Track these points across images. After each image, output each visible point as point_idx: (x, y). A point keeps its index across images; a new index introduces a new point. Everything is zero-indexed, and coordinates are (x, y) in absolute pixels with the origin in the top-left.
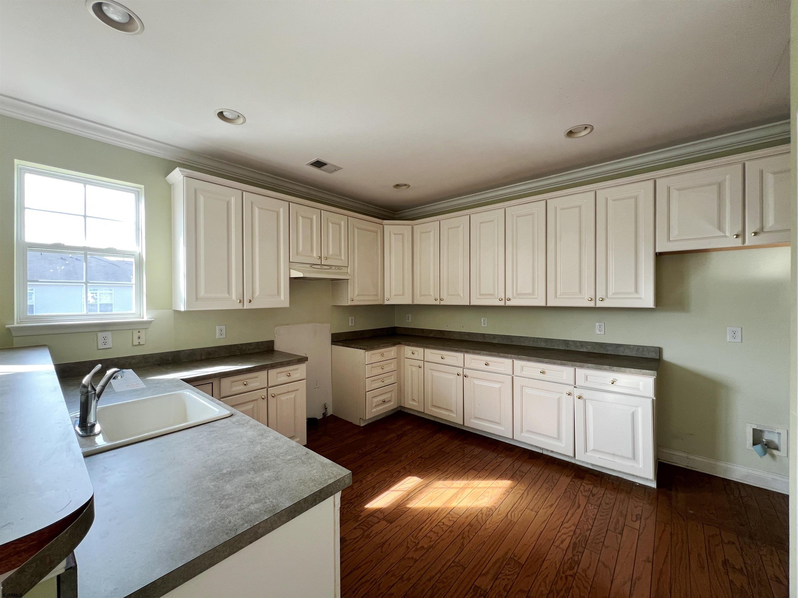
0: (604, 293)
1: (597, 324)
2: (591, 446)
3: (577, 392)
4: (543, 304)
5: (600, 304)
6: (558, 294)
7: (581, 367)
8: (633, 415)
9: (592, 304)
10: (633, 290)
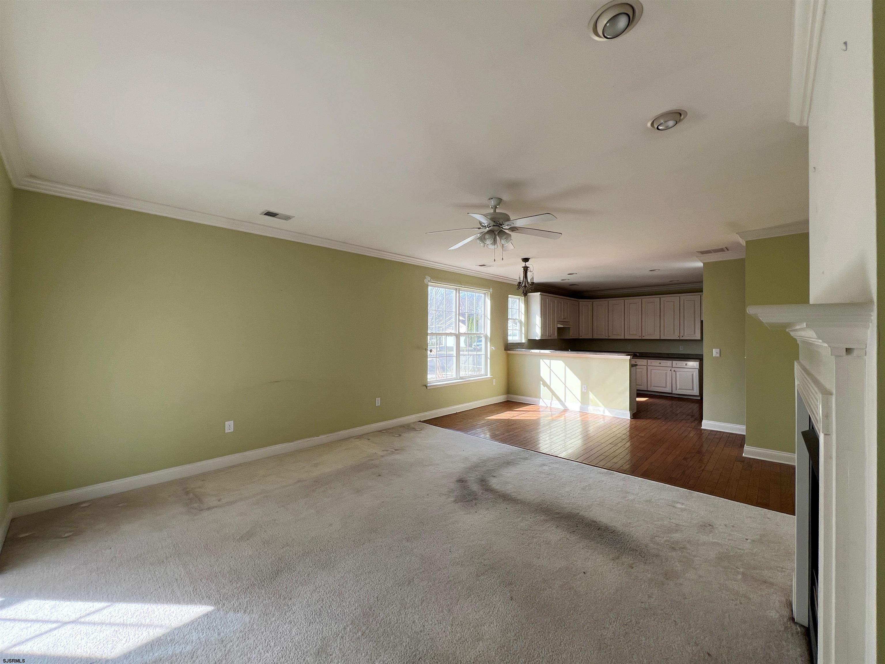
0: (683, 334)
1: (681, 346)
2: (678, 388)
3: (673, 369)
4: (659, 338)
5: (681, 338)
6: (665, 334)
7: (674, 360)
8: (692, 375)
9: (678, 338)
10: (693, 333)
